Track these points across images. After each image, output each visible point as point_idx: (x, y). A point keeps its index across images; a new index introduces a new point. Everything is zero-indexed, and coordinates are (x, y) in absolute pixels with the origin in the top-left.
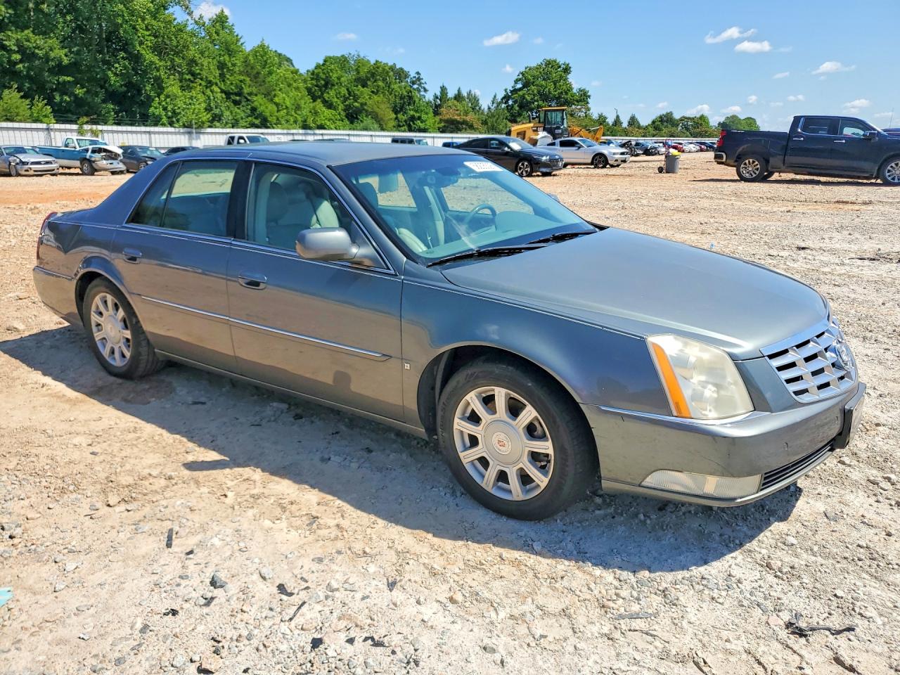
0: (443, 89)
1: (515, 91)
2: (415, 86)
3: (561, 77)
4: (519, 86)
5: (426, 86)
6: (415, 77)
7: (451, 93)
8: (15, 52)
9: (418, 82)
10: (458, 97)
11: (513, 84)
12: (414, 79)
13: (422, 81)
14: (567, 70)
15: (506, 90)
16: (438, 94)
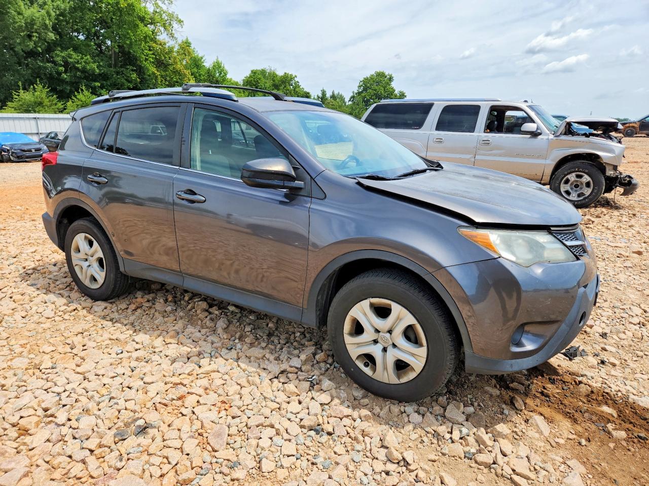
0: (324, 93)
3: (388, 83)
7: (328, 95)
8: (61, 66)
10: (333, 97)
15: (353, 92)
16: (320, 95)
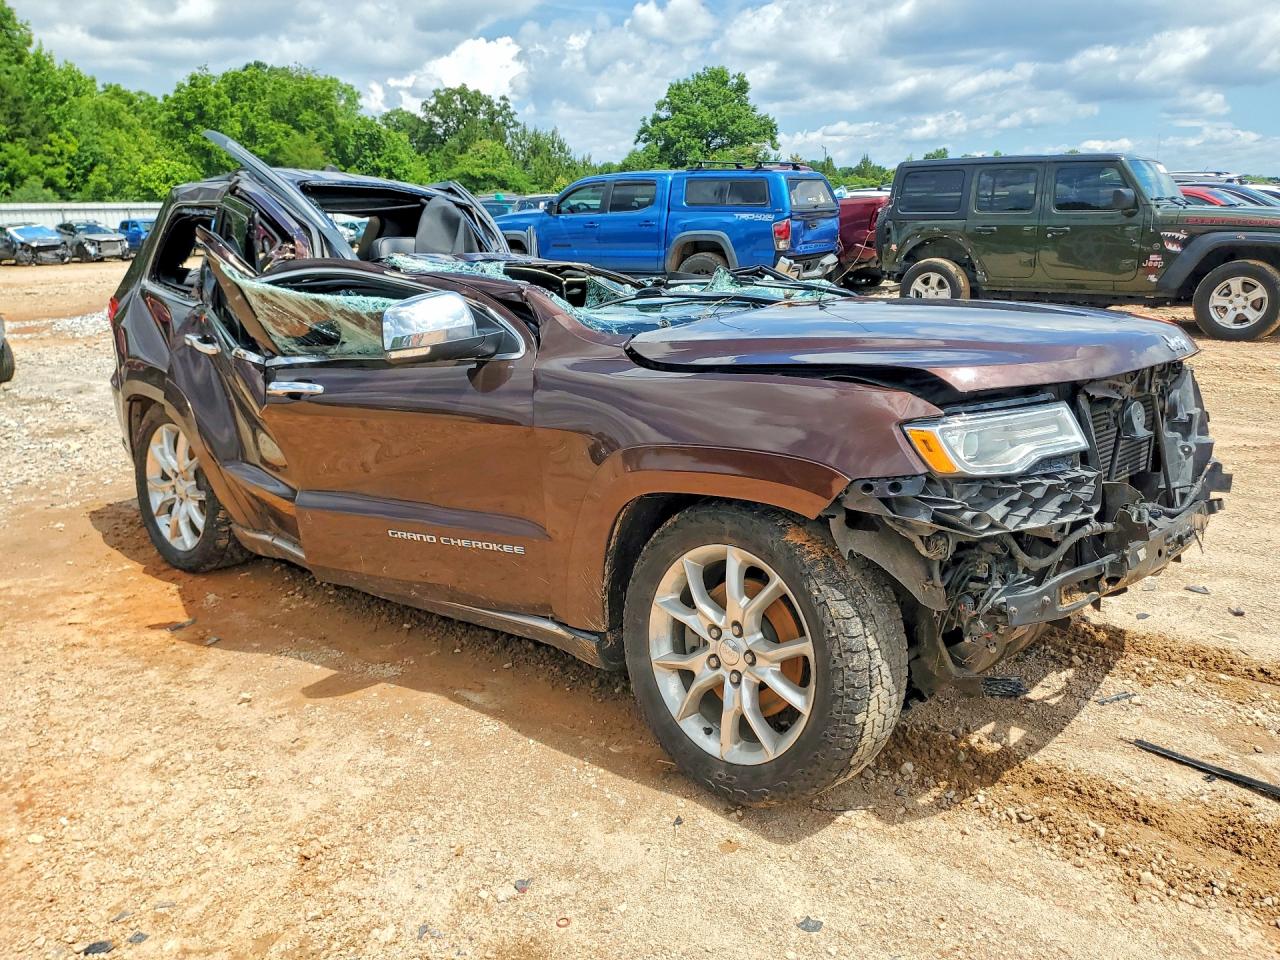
1: (656, 120)
2: (500, 119)
4: (663, 114)
5: (516, 118)
6: (499, 105)
9: (504, 113)
11: (654, 110)
12: (498, 108)
13: (511, 110)
14: (742, 87)
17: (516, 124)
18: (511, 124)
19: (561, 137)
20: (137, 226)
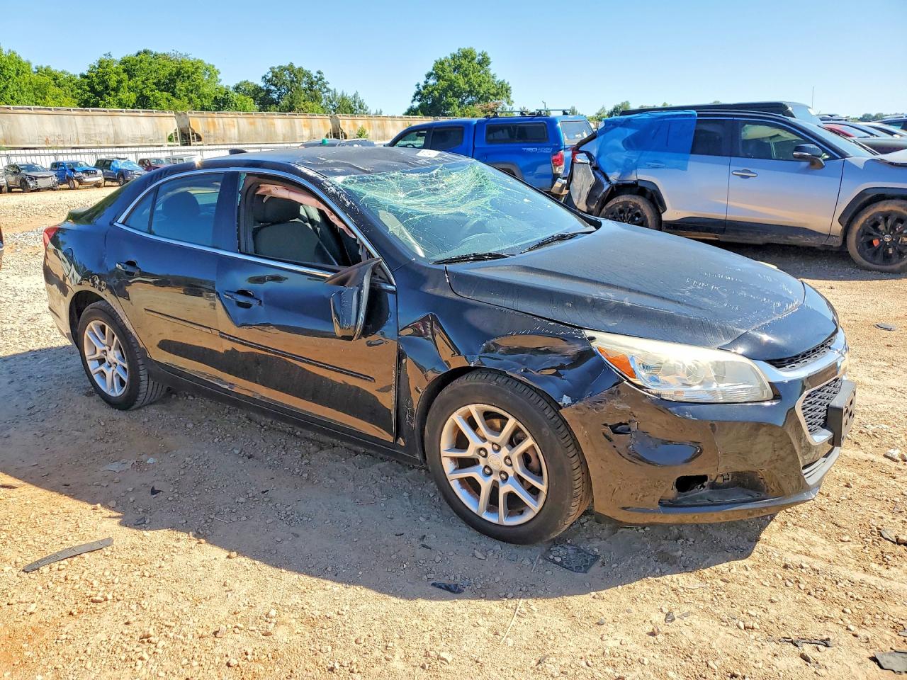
17: (328, 91)
18: (325, 90)
19: (361, 99)
20: (63, 166)
